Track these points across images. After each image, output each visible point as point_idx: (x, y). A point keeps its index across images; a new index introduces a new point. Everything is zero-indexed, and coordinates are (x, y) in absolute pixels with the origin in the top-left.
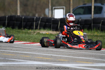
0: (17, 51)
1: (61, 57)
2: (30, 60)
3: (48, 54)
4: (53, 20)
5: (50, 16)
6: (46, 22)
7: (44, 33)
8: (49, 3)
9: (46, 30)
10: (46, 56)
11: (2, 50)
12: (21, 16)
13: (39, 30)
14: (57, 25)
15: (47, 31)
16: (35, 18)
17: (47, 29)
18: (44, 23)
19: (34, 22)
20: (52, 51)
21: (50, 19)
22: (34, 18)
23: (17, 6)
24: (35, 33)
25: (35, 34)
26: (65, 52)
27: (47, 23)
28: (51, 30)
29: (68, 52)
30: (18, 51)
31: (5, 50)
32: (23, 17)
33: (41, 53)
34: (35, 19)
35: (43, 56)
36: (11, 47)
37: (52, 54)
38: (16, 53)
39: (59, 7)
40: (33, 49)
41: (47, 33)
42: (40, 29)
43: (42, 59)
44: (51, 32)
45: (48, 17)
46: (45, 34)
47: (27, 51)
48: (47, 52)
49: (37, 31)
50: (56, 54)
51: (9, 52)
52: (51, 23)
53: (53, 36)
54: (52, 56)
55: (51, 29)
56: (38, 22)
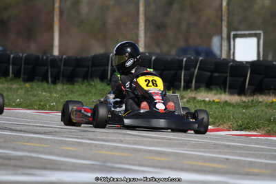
0: (135, 144)
1: (251, 163)
2: (171, 168)
3: (219, 153)
4: (232, 66)
5: (224, 56)
6: (212, 72)
7: (207, 99)
8: (222, 20)
9: (214, 92)
10: (213, 160)
11: (98, 140)
12: (147, 54)
13: (195, 92)
14: (242, 79)
15: (215, 94)
16: (185, 59)
17: (216, 89)
18: (209, 74)
19: (182, 70)
20: (229, 146)
21: (225, 62)
22: (182, 60)
23: (138, 29)
24: (185, 100)
25: (184, 102)
26: (262, 149)
27: (216, 75)
28: (225, 92)
29: (270, 149)
30: (139, 145)
31: (104, 141)
32: (153, 58)
33: (199, 151)
34: (184, 63)
35: (205, 159)
36: (121, 134)
37: (229, 154)
38: (134, 150)
39: (247, 32)
40: (177, 140)
41: (216, 101)
42: (197, 88)
43: (201, 166)
44: (225, 97)
45: (219, 57)
46: (210, 101)
47: (162, 147)
48: (215, 148)
49: (190, 94)
50: (240, 155)
51: (116, 148)
52: (225, 75)
53: (231, 108)
54: (227, 159)
55: (227, 90)
56: (192, 70)
